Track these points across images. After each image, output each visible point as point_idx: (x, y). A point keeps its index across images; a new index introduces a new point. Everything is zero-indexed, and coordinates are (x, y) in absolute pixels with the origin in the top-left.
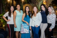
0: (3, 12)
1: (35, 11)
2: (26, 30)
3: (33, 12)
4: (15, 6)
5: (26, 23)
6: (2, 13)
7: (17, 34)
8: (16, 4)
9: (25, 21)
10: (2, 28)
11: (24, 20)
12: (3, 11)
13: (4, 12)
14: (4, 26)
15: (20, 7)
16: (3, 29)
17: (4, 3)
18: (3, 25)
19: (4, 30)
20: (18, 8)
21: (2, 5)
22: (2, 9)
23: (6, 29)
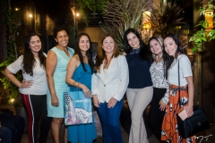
0: (9, 55)
1: (109, 51)
2: (82, 114)
3: (101, 54)
4: (52, 34)
5: (81, 90)
6: (6, 56)
7: (56, 128)
8: (53, 27)
9: (77, 84)
10: (5, 107)
11: (72, 78)
12: (9, 51)
13: (14, 53)
14: (12, 100)
15: (67, 38)
16: (8, 111)
17: (13, 25)
18: (9, 99)
19: (12, 113)
20: (60, 40)
21: (8, 31)
22: (7, 43)
23: (18, 111)
